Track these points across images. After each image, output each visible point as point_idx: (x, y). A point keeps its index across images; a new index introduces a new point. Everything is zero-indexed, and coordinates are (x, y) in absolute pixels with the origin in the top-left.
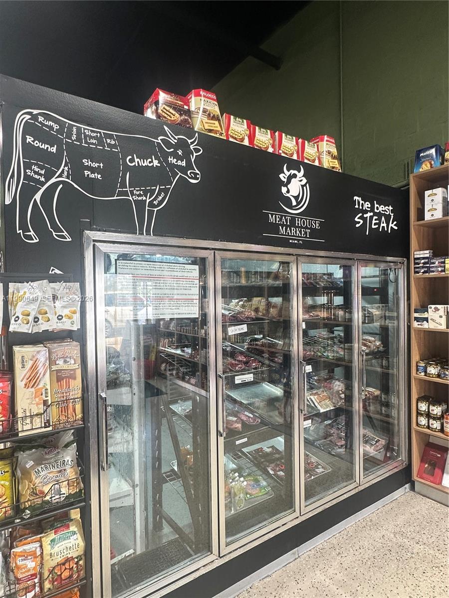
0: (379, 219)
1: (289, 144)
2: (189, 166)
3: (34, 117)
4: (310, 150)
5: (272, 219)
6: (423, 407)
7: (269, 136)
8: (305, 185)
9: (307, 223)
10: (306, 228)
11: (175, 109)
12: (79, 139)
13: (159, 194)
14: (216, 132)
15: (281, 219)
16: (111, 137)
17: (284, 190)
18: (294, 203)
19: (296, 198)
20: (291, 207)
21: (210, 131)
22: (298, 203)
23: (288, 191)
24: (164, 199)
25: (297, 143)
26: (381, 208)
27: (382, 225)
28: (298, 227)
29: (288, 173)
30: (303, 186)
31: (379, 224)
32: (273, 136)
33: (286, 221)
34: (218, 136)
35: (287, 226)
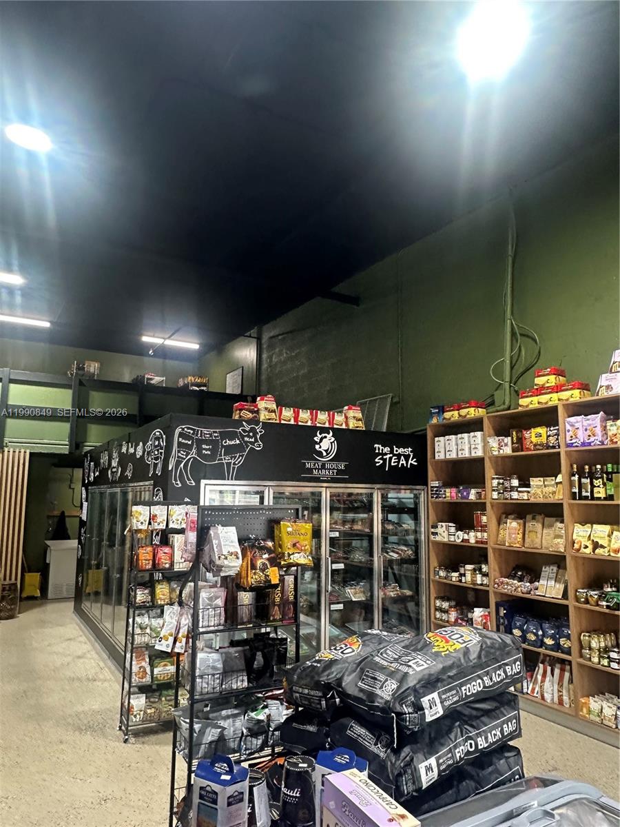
0: (399, 459)
1: (323, 417)
2: (256, 440)
3: (183, 429)
4: (339, 418)
5: (308, 466)
6: (438, 603)
7: (309, 414)
8: (334, 442)
9: (334, 466)
10: (334, 469)
11: (249, 412)
12: (201, 436)
13: (239, 458)
14: (273, 419)
15: (314, 465)
16: (216, 432)
17: (317, 447)
18: (325, 454)
19: (326, 451)
20: (322, 457)
21: (269, 419)
22: (328, 454)
23: (320, 447)
24: (241, 460)
25: (329, 415)
26: (401, 450)
27: (401, 462)
28: (327, 469)
29: (320, 436)
30: (331, 443)
31: (398, 462)
32: (311, 414)
33: (318, 466)
34: (274, 421)
35: (319, 469)
